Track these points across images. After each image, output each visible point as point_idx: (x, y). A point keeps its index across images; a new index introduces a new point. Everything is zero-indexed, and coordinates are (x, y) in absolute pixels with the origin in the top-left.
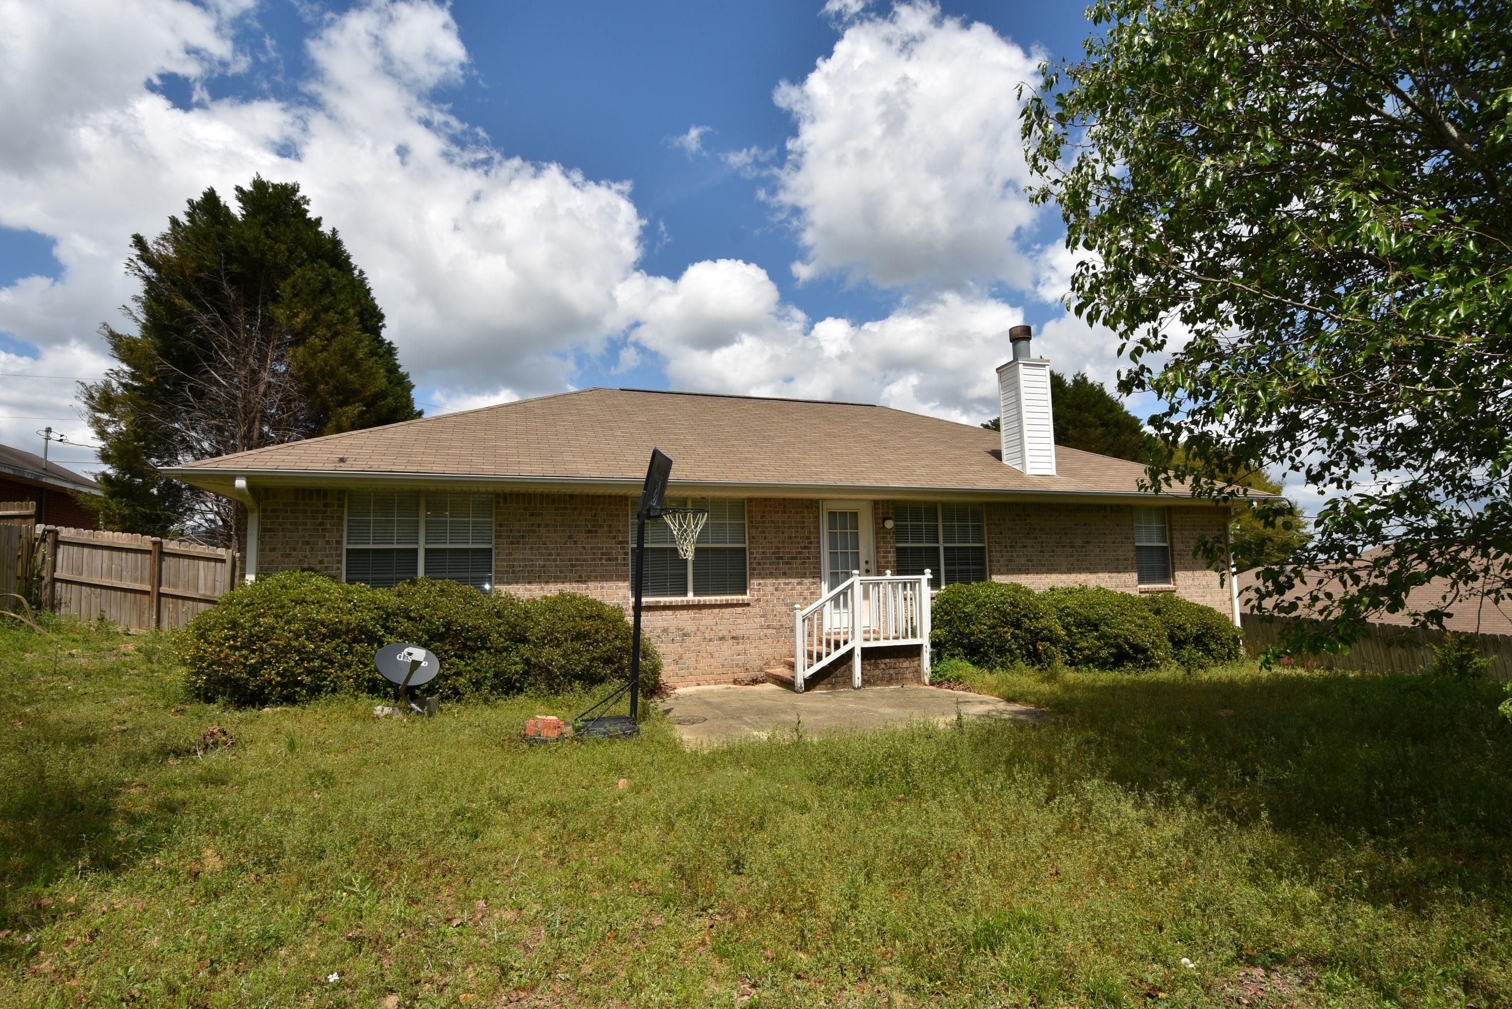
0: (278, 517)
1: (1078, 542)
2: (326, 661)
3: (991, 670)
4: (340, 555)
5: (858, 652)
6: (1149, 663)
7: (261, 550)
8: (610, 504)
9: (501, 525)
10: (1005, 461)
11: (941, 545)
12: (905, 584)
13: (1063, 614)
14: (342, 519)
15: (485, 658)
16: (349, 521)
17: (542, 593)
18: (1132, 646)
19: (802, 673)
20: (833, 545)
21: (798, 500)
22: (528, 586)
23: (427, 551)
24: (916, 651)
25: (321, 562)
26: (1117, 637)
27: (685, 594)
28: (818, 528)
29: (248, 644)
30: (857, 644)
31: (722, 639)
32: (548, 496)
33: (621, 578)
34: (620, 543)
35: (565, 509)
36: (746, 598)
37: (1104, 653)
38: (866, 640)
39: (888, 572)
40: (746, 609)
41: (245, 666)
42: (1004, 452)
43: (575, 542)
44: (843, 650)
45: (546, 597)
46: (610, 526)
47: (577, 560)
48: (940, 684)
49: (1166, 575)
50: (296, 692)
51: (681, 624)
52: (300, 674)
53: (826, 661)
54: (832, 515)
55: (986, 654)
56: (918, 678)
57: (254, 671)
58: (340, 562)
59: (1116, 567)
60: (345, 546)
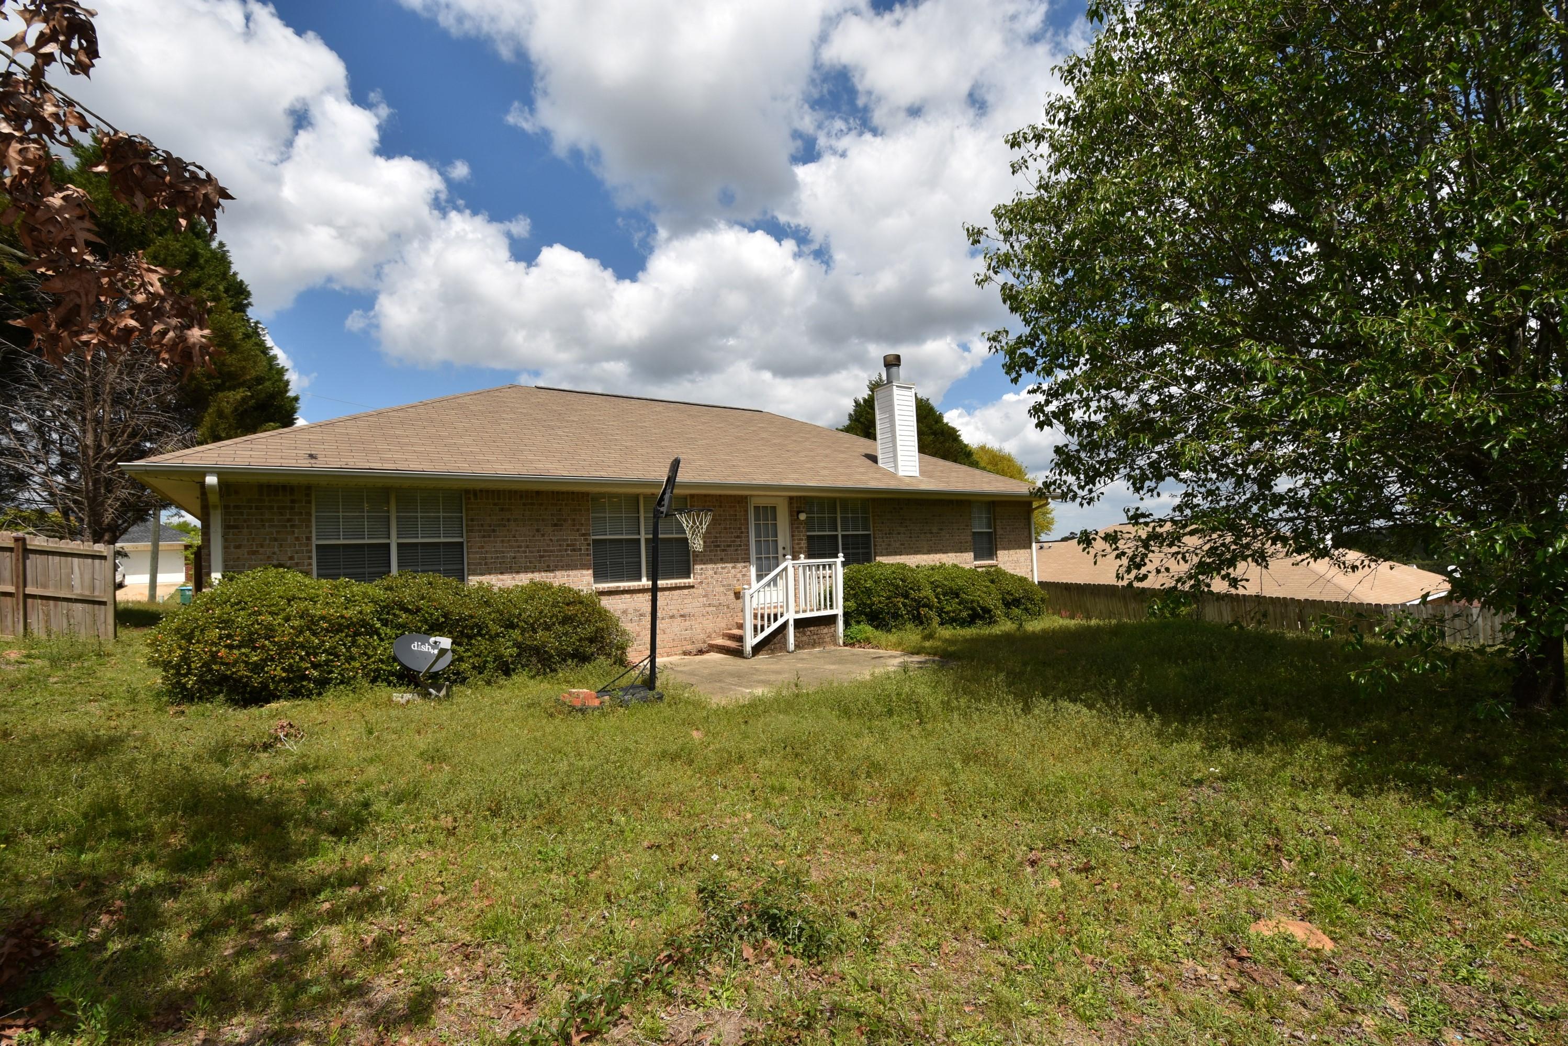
0: (242, 514)
1: (935, 530)
2: (331, 654)
3: (889, 631)
4: (311, 551)
5: (791, 622)
6: (992, 621)
7: (226, 548)
8: (573, 500)
9: (472, 520)
10: (880, 464)
11: (840, 533)
12: (824, 566)
13: (934, 586)
14: (309, 514)
15: (482, 644)
16: (317, 517)
17: (514, 583)
18: (983, 609)
19: (751, 641)
20: (758, 535)
21: (731, 496)
22: (500, 577)
23: (400, 546)
24: (832, 619)
25: (291, 558)
26: (972, 601)
27: (640, 579)
28: (747, 520)
29: (250, 642)
30: (791, 616)
31: (672, 617)
32: (516, 492)
33: (584, 567)
34: (583, 535)
35: (532, 504)
36: (691, 581)
37: (965, 614)
38: (797, 612)
39: (802, 556)
40: (692, 590)
41: (246, 663)
42: (880, 457)
43: (543, 535)
44: (780, 621)
45: (517, 586)
46: (574, 520)
47: (545, 551)
48: (852, 645)
49: (991, 554)
50: (303, 686)
51: (638, 606)
52: (306, 669)
53: (768, 631)
54: (757, 508)
55: (884, 619)
56: (834, 641)
57: (257, 668)
58: (310, 558)
59: (960, 549)
60: (315, 542)
